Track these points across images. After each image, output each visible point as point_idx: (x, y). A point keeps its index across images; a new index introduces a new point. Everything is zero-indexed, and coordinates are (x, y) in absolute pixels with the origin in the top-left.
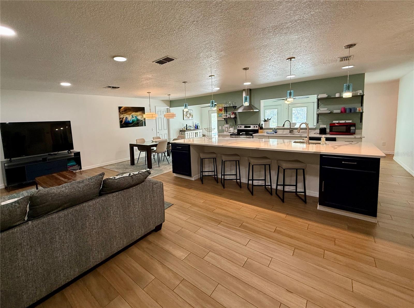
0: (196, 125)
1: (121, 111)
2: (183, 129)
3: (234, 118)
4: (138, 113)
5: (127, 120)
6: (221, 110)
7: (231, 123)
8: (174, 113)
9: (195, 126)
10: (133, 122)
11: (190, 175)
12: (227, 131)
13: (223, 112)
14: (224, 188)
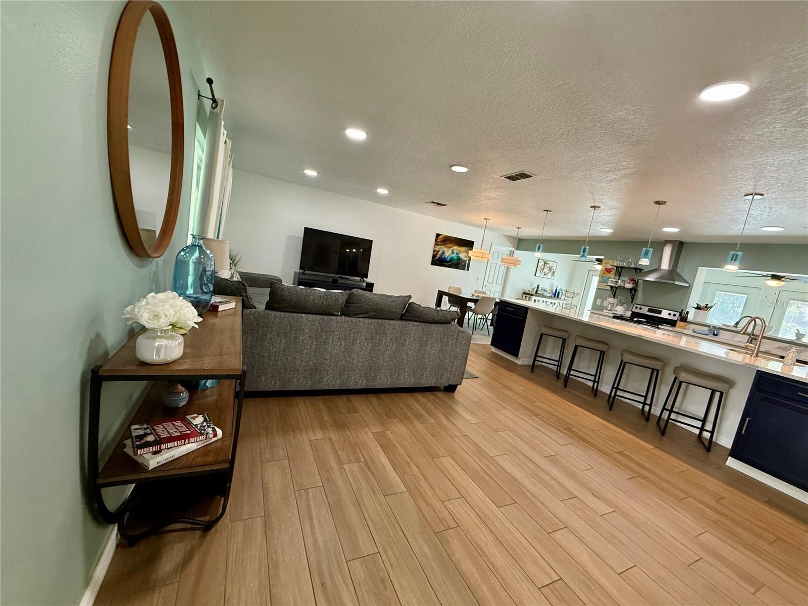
0: (556, 290)
1: (438, 240)
2: (529, 292)
3: (631, 290)
4: (463, 249)
5: (444, 256)
6: (608, 271)
7: (622, 297)
8: (520, 259)
9: (554, 291)
10: (451, 260)
11: (516, 354)
12: (610, 310)
13: (612, 275)
14: (565, 387)
